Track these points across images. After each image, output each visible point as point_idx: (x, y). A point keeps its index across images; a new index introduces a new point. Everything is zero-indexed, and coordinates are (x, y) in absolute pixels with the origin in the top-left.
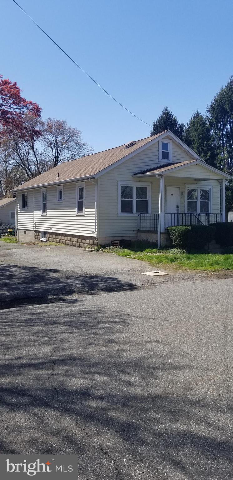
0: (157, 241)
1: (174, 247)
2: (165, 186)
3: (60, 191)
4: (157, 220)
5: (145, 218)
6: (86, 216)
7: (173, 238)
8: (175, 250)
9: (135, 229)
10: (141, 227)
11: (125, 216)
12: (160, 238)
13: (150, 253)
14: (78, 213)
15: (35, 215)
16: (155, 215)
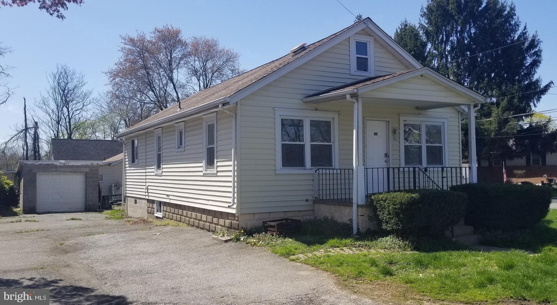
0: (351, 220)
1: (386, 234)
2: (364, 118)
3: (181, 132)
4: (350, 179)
5: (328, 176)
6: (219, 174)
7: (383, 215)
8: (388, 240)
9: (310, 198)
10: (321, 193)
11: (290, 174)
12: (358, 215)
13: (338, 247)
14: (207, 168)
15: (147, 174)
16: (347, 171)
